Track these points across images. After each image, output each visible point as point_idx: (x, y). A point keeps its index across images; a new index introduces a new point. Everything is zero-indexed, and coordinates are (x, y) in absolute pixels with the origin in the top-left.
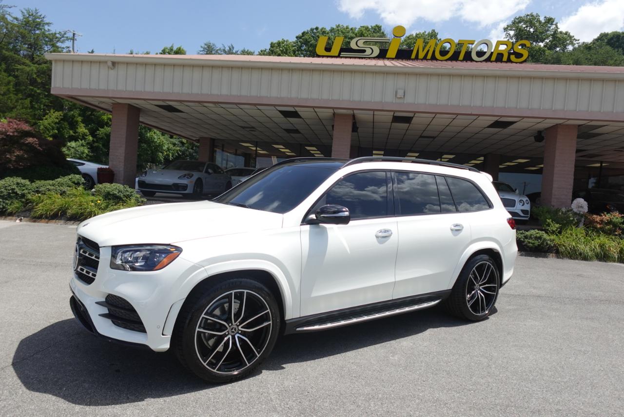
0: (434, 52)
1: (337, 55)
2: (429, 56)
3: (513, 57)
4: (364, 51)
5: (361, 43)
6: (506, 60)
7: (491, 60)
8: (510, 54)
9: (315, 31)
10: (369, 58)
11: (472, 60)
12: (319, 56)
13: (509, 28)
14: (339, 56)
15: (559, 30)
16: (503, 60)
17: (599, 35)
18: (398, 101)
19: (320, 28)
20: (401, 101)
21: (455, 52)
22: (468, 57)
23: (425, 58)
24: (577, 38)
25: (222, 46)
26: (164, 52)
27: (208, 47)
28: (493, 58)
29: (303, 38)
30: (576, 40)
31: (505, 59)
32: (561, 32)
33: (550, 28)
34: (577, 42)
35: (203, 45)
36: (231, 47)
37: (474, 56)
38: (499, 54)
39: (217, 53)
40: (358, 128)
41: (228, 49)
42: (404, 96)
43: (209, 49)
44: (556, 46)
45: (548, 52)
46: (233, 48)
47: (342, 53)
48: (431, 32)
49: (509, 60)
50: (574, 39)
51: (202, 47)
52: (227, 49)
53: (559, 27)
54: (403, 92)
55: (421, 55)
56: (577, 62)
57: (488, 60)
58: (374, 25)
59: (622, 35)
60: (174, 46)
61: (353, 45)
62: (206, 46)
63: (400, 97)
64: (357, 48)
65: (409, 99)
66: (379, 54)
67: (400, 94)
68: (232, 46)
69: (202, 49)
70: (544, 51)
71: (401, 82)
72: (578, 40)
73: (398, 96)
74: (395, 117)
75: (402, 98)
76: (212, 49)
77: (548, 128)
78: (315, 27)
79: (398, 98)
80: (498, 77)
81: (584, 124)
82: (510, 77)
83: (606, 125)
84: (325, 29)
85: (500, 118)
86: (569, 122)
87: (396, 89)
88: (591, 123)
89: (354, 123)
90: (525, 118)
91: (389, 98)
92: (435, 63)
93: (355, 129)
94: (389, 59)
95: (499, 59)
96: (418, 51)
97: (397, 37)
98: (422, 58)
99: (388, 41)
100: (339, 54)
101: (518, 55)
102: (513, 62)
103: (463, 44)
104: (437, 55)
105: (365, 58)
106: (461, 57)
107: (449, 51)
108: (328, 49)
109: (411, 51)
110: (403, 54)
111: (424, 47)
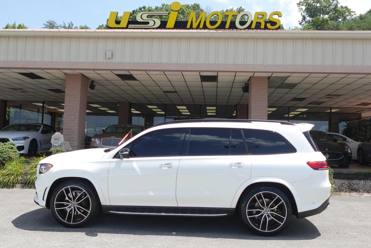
0: (205, 22)
1: (125, 27)
2: (201, 26)
3: (269, 25)
4: (148, 23)
5: (145, 17)
6: (263, 28)
8: (266, 23)
9: (143, 9)
10: (153, 29)
11: (237, 28)
12: (111, 28)
13: (301, 4)
14: (127, 28)
15: (339, 6)
16: (261, 28)
18: (107, 61)
19: (147, 7)
20: (110, 61)
21: (222, 22)
22: (233, 26)
23: (198, 28)
24: (354, 11)
25: (63, 23)
26: (7, 28)
27: (50, 24)
28: (253, 26)
29: (133, 15)
30: (353, 12)
31: (263, 26)
32: (342, 7)
33: (332, 3)
35: (45, 23)
36: (71, 24)
37: (237, 24)
38: (257, 23)
39: (57, 28)
42: (112, 56)
43: (51, 25)
44: (338, 18)
45: (330, 22)
46: (72, 25)
47: (129, 25)
48: (239, 8)
49: (266, 28)
50: (351, 11)
52: (67, 25)
53: (339, 3)
54: (110, 53)
55: (195, 25)
56: (351, 29)
57: (249, 28)
58: (193, 4)
60: (16, 24)
62: (48, 24)
63: (108, 57)
64: (142, 21)
65: (117, 59)
66: (160, 25)
67: (109, 54)
68: (71, 23)
69: (45, 26)
70: (327, 21)
71: (110, 45)
72: (355, 12)
73: (107, 57)
74: (118, 75)
75: (111, 58)
76: (53, 26)
77: (248, 81)
78: (142, 6)
79: (107, 58)
80: (189, 38)
81: (270, 76)
82: (199, 38)
83: (289, 76)
84: (151, 8)
85: (199, 73)
86: (256, 75)
87: (106, 51)
88: (274, 75)
89: (93, 82)
90: (218, 72)
91: (101, 59)
92: (206, 31)
93: (92, 87)
94: (169, 29)
95: (258, 26)
96: (192, 22)
97: (175, 11)
98: (196, 28)
99: (168, 14)
100: (127, 26)
101: (273, 23)
102: (269, 29)
103: (229, 15)
104: (208, 24)
105: (149, 28)
106: (227, 26)
107: (217, 21)
108: (118, 22)
109: (187, 22)
110: (180, 25)
111: (197, 18)
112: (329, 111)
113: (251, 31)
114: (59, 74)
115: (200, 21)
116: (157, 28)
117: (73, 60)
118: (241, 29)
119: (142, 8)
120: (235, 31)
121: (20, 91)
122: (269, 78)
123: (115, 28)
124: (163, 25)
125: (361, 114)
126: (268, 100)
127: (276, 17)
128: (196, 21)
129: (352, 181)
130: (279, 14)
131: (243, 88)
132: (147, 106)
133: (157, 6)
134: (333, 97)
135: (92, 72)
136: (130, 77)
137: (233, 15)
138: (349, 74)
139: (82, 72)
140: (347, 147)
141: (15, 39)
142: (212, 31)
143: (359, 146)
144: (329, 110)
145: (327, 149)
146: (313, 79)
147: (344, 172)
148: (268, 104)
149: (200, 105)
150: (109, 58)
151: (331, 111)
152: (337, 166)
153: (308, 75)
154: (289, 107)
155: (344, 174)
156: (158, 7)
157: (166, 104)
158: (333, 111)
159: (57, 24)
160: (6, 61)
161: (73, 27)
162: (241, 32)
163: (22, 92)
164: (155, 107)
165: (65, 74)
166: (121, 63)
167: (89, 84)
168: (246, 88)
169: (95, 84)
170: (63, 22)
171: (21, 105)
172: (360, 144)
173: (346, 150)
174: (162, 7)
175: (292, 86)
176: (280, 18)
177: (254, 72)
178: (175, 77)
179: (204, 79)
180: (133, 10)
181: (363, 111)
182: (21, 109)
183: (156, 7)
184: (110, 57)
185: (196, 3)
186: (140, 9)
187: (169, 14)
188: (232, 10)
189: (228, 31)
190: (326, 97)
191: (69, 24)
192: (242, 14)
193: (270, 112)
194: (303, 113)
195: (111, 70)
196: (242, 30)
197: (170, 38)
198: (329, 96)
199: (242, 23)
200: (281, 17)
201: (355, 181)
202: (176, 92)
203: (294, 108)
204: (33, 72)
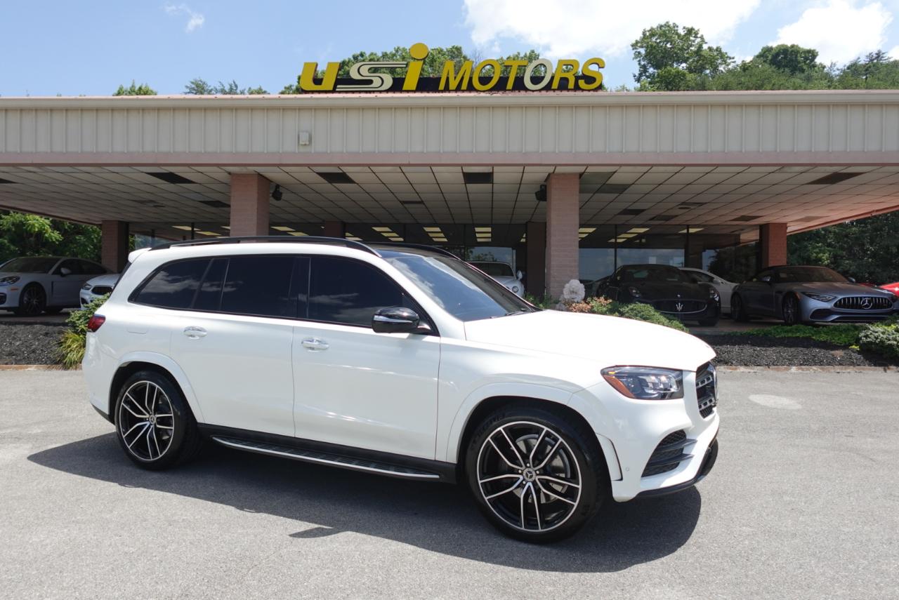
0: (471, 79)
1: (331, 89)
2: (464, 86)
3: (582, 83)
4: (370, 82)
5: (364, 71)
6: (573, 88)
7: (553, 88)
8: (577, 78)
9: (360, 58)
10: (381, 92)
11: (526, 90)
12: (306, 92)
13: (639, 45)
14: (334, 91)
15: (705, 47)
16: (569, 87)
17: (760, 51)
18: (302, 149)
19: (367, 54)
20: (307, 149)
21: (500, 78)
22: (519, 85)
23: (458, 89)
24: (732, 56)
25: (219, 84)
26: (119, 94)
27: (197, 87)
28: (555, 85)
29: (344, 69)
30: (730, 58)
31: (571, 85)
32: (710, 49)
33: (694, 41)
34: (733, 60)
35: (189, 84)
36: (233, 85)
37: (527, 82)
38: (562, 79)
39: (210, 92)
40: (281, 193)
41: (229, 87)
42: (310, 140)
43: (199, 88)
44: (702, 68)
45: (690, 76)
46: (236, 86)
47: (338, 86)
49: (577, 88)
50: (727, 57)
51: (187, 87)
52: (227, 88)
53: (706, 41)
54: (307, 135)
55: (453, 85)
56: (726, 87)
57: (548, 88)
59: (790, 50)
60: (135, 85)
61: (354, 75)
62: (193, 86)
63: (304, 143)
64: (359, 78)
65: (319, 146)
66: (392, 85)
67: (304, 138)
68: (234, 82)
69: (188, 90)
70: (684, 75)
71: (306, 121)
72: (733, 58)
73: (301, 143)
74: (321, 174)
75: (309, 145)
76: (203, 89)
77: (546, 180)
78: (359, 53)
79: (302, 145)
80: (444, 108)
81: (583, 171)
82: (460, 108)
83: (615, 172)
84: (375, 54)
85: (460, 168)
86: (559, 170)
87: (299, 132)
88: (590, 169)
89: (278, 186)
90: (493, 166)
91: (289, 146)
92: (473, 94)
93: (277, 195)
94: (408, 91)
95: (563, 85)
96: (448, 79)
97: (418, 60)
98: (454, 88)
99: (405, 66)
100: (335, 87)
101: (590, 79)
102: (583, 90)
103: (511, 66)
104: (476, 83)
105: (374, 92)
106: (510, 85)
107: (492, 77)
108: (318, 81)
109: (439, 79)
110: (427, 84)
111: (457, 73)
112: (685, 231)
113: (551, 93)
114: (219, 174)
115: (462, 78)
116: (387, 91)
117: (242, 147)
118: (533, 91)
119: (358, 56)
120: (523, 93)
121: (152, 205)
122: (581, 175)
123: (313, 92)
124: (398, 86)
125: (739, 235)
126: (580, 215)
127: (594, 68)
128: (455, 78)
129: (720, 347)
130: (600, 64)
131: (536, 193)
132: (374, 228)
133: (384, 51)
134: (692, 207)
135: (276, 169)
136: (342, 178)
137: (519, 66)
138: (718, 166)
139: (259, 169)
140: (713, 292)
141: (139, 113)
142: (482, 94)
143: (734, 289)
144: (683, 229)
145: (679, 296)
146: (658, 175)
147: (707, 333)
148: (580, 220)
149: (465, 225)
150: (305, 145)
151: (688, 231)
152: (697, 323)
153: (646, 169)
154: (616, 226)
155: (707, 335)
156: (386, 53)
157: (405, 225)
158: (692, 231)
159: (210, 86)
160: (126, 152)
161: (238, 91)
162: (534, 96)
163: (155, 206)
164: (387, 229)
165: (230, 173)
166: (327, 152)
167: (272, 191)
168: (542, 194)
169: (281, 190)
170: (220, 82)
171: (153, 231)
172: (736, 286)
173: (711, 297)
174: (394, 52)
175: (621, 189)
176: (601, 70)
177: (556, 166)
178: (419, 177)
179: (470, 178)
180: (342, 60)
181: (742, 230)
182: (153, 236)
183: (382, 53)
184: (307, 143)
185: (456, 46)
186: (355, 58)
187: (407, 65)
188: (518, 57)
189: (511, 94)
190: (680, 206)
191: (231, 86)
192: (535, 63)
193: (584, 236)
194: (640, 236)
195: (309, 166)
196: (535, 93)
197: (409, 108)
198: (685, 205)
199: (536, 80)
200: (603, 68)
201: (725, 346)
202: (422, 202)
203: (626, 227)
204: (172, 171)
